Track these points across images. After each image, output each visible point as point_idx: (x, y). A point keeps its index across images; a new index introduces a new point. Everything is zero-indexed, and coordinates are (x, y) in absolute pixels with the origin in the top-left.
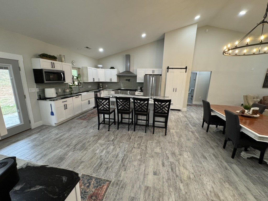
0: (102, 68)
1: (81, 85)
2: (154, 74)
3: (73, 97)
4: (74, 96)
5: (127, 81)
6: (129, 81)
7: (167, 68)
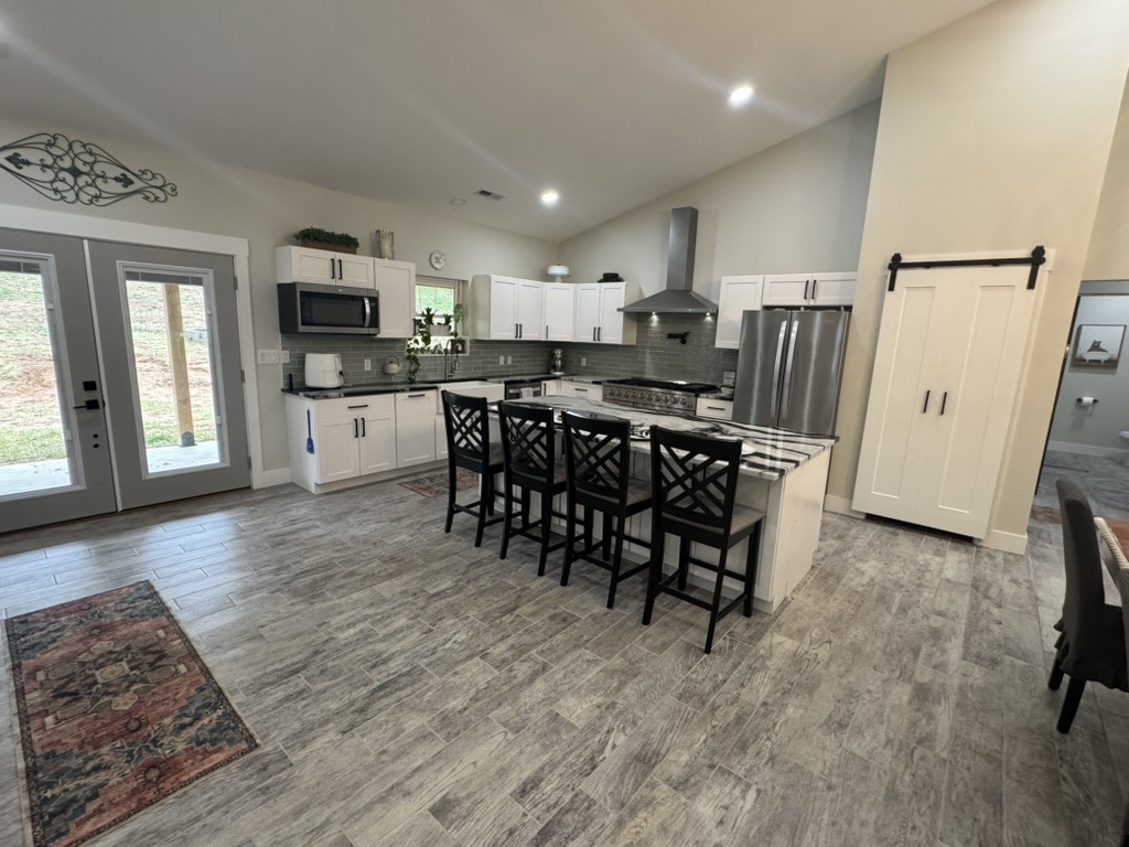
0: (565, 279)
1: (463, 351)
2: (812, 303)
3: (398, 395)
4: (403, 391)
5: (672, 341)
6: (684, 342)
7: (890, 267)
